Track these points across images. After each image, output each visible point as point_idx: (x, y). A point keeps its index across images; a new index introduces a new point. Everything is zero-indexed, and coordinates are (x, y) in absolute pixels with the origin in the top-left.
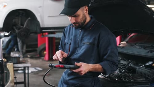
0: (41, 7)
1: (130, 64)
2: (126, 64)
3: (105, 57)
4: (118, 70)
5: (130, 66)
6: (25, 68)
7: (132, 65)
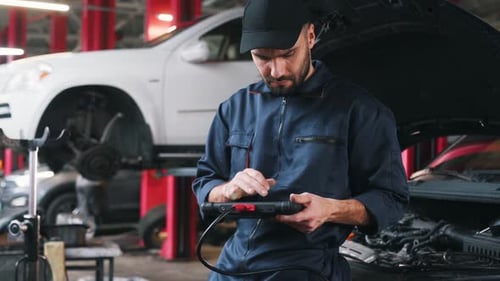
0: (156, 81)
1: (443, 229)
2: (429, 230)
3: (372, 179)
4: (404, 249)
5: (444, 235)
6: (100, 260)
7: (449, 232)
